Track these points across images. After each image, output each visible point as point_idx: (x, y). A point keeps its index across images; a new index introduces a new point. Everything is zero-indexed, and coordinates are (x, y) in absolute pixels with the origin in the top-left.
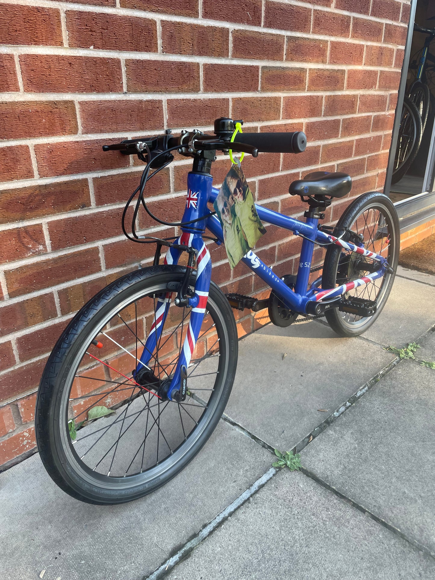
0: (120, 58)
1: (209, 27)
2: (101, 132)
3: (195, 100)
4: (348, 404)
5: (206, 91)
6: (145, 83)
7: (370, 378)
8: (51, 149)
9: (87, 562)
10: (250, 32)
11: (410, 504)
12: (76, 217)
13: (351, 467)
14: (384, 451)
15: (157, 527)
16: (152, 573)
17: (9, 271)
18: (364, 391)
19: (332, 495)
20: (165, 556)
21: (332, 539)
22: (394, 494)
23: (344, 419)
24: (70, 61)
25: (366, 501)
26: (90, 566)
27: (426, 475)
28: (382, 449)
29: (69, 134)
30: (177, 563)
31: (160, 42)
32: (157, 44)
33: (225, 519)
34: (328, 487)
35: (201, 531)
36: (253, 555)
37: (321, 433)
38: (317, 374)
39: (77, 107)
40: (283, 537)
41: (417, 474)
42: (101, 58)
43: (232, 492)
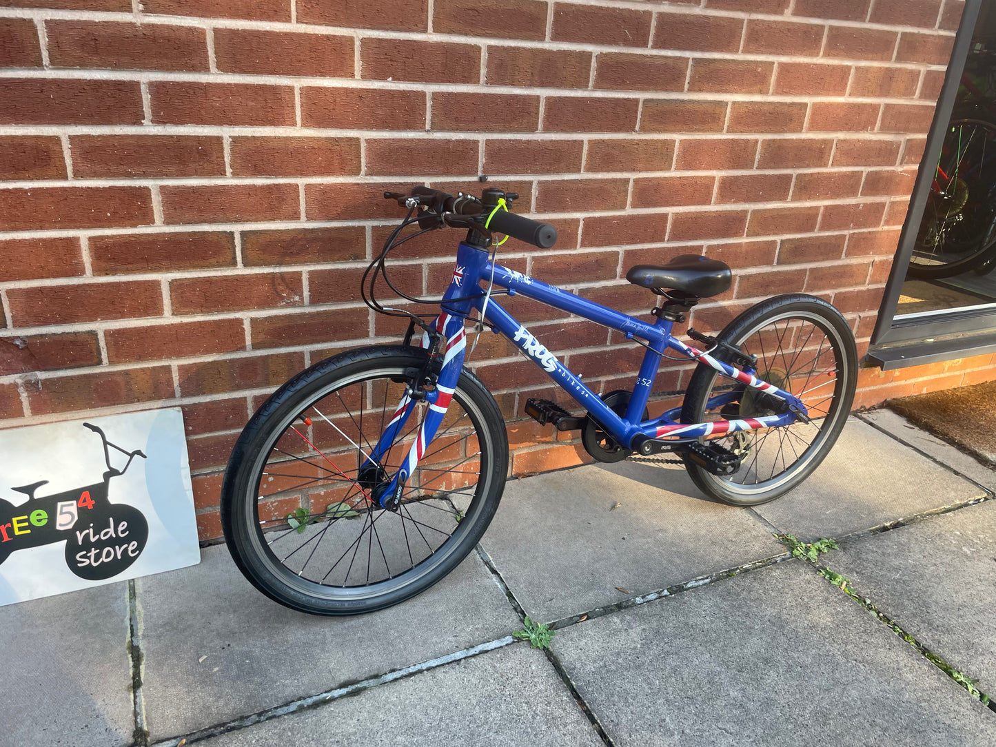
0: (426, 91)
1: (559, 52)
2: (390, 174)
3: (528, 142)
4: (666, 592)
5: (547, 129)
6: (456, 120)
7: (723, 569)
8: (325, 191)
9: (251, 664)
10: (628, 55)
11: (662, 736)
12: (345, 269)
13: (613, 667)
14: (673, 664)
15: (340, 653)
16: (310, 697)
17: (257, 319)
18: (701, 583)
19: (566, 690)
20: (333, 686)
21: (532, 736)
22: (648, 716)
23: (646, 609)
24: (361, 94)
25: (605, 711)
26: (252, 667)
27: (710, 710)
28: (672, 661)
29: (349, 175)
30: (341, 697)
31: (483, 71)
32: (479, 73)
33: (420, 671)
34: (566, 680)
35: (386, 674)
36: (428, 718)
37: (601, 616)
38: (648, 543)
39: (363, 145)
40: (475, 712)
41: (697, 706)
42: (400, 91)
43: (446, 646)
